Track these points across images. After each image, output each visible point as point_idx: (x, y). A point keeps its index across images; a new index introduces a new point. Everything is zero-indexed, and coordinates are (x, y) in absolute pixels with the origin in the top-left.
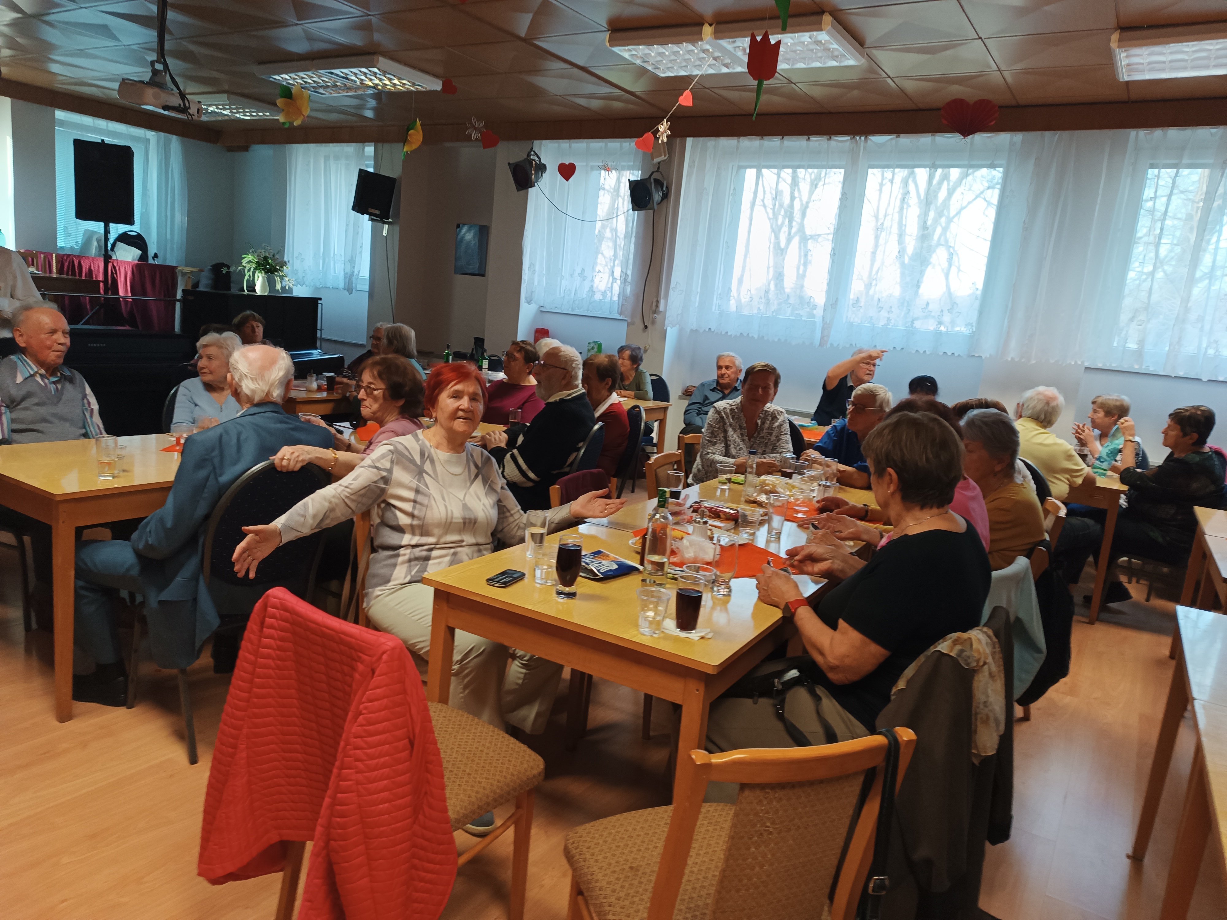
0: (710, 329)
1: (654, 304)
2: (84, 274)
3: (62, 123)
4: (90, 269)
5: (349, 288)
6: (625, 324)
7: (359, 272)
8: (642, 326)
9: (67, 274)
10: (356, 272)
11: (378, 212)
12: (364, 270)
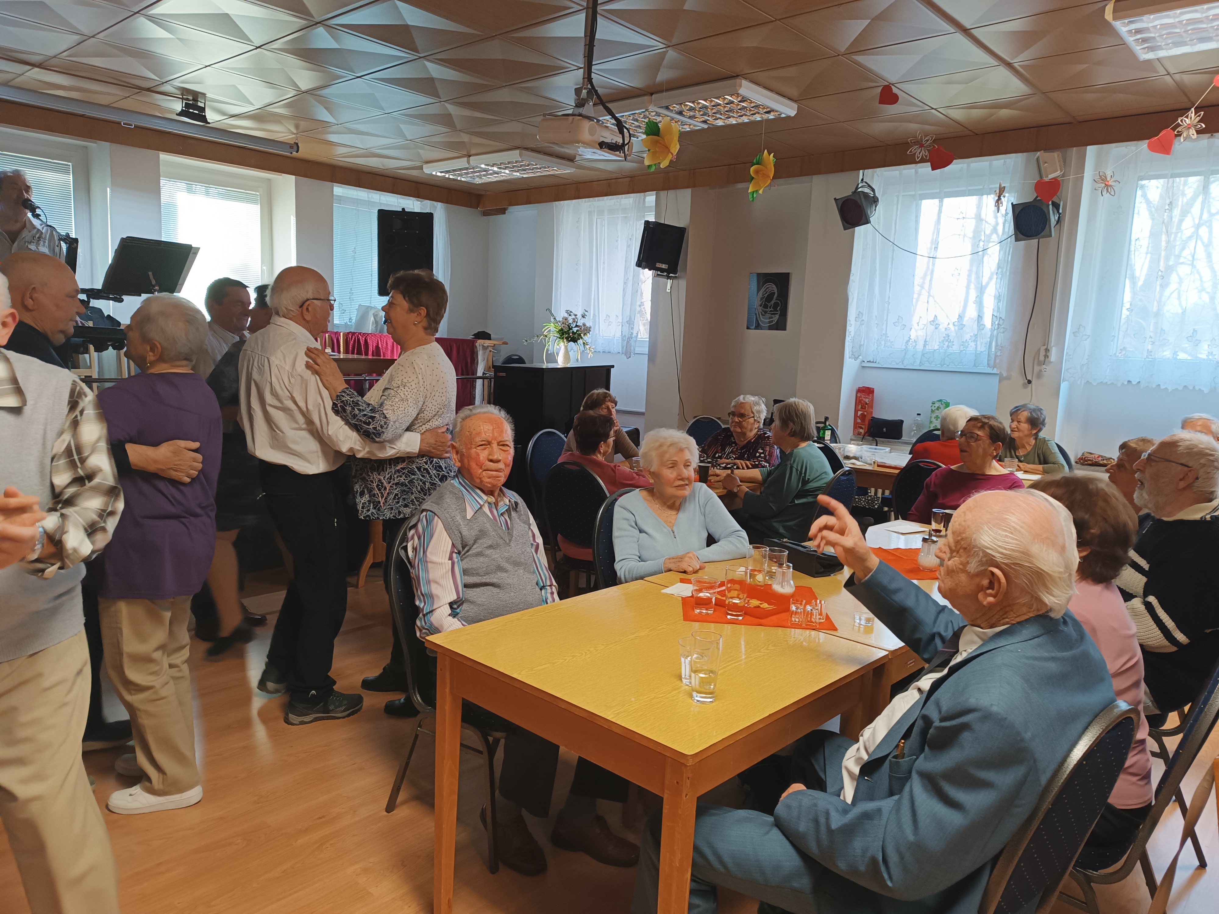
0: (1129, 382)
1: (1042, 353)
2: (370, 353)
3: (340, 199)
4: (377, 347)
5: (628, 352)
6: (997, 379)
7: (637, 334)
8: (1022, 381)
9: (353, 353)
10: (635, 334)
11: (664, 266)
12: (643, 332)
